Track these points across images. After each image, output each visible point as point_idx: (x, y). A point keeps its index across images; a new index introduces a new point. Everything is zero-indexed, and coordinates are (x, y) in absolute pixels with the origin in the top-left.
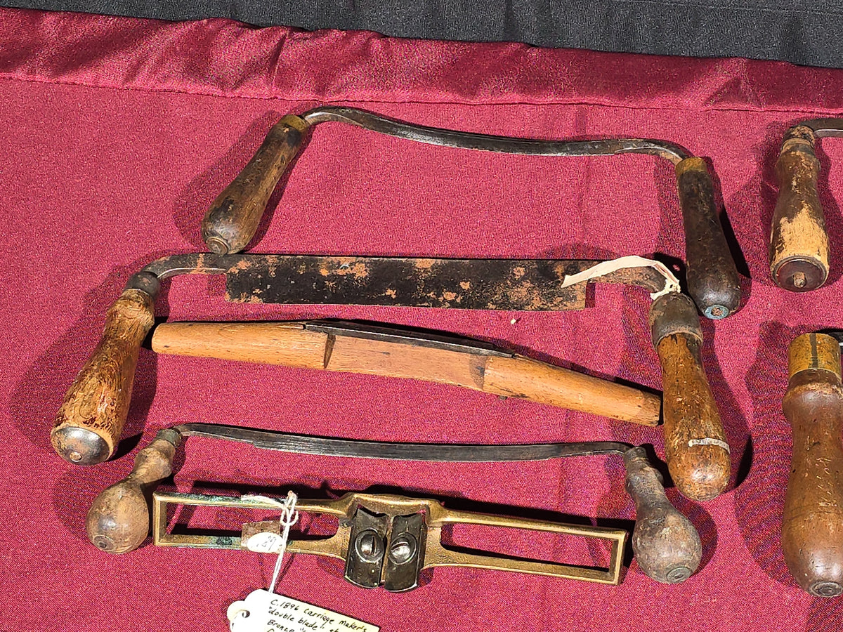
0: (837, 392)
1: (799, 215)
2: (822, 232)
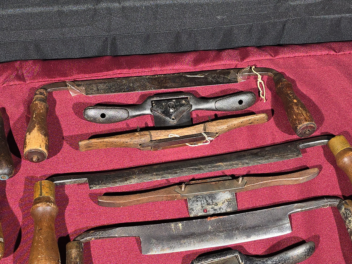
0: (49, 205)
1: (33, 131)
2: (43, 137)
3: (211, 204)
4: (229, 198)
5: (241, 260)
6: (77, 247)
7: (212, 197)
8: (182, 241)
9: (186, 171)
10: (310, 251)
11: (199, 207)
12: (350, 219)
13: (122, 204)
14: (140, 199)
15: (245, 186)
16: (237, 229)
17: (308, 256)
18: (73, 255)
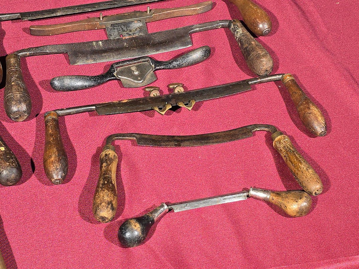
3: (126, 30)
4: (141, 26)
5: (152, 63)
6: (15, 57)
7: (127, 25)
8: (103, 55)
9: (103, 6)
10: (206, 52)
11: (116, 33)
12: (237, 31)
13: (51, 30)
14: (65, 26)
15: (153, 15)
16: (148, 44)
17: (205, 56)
18: (12, 62)
